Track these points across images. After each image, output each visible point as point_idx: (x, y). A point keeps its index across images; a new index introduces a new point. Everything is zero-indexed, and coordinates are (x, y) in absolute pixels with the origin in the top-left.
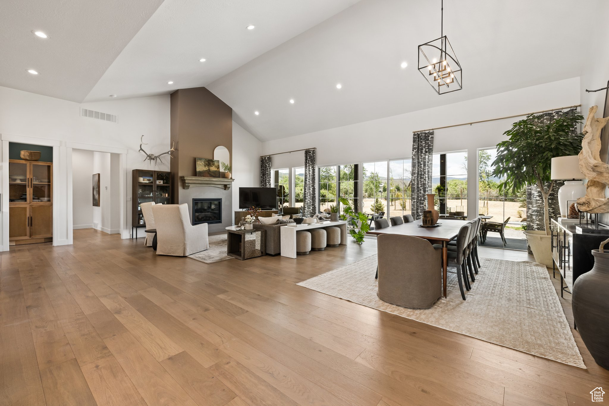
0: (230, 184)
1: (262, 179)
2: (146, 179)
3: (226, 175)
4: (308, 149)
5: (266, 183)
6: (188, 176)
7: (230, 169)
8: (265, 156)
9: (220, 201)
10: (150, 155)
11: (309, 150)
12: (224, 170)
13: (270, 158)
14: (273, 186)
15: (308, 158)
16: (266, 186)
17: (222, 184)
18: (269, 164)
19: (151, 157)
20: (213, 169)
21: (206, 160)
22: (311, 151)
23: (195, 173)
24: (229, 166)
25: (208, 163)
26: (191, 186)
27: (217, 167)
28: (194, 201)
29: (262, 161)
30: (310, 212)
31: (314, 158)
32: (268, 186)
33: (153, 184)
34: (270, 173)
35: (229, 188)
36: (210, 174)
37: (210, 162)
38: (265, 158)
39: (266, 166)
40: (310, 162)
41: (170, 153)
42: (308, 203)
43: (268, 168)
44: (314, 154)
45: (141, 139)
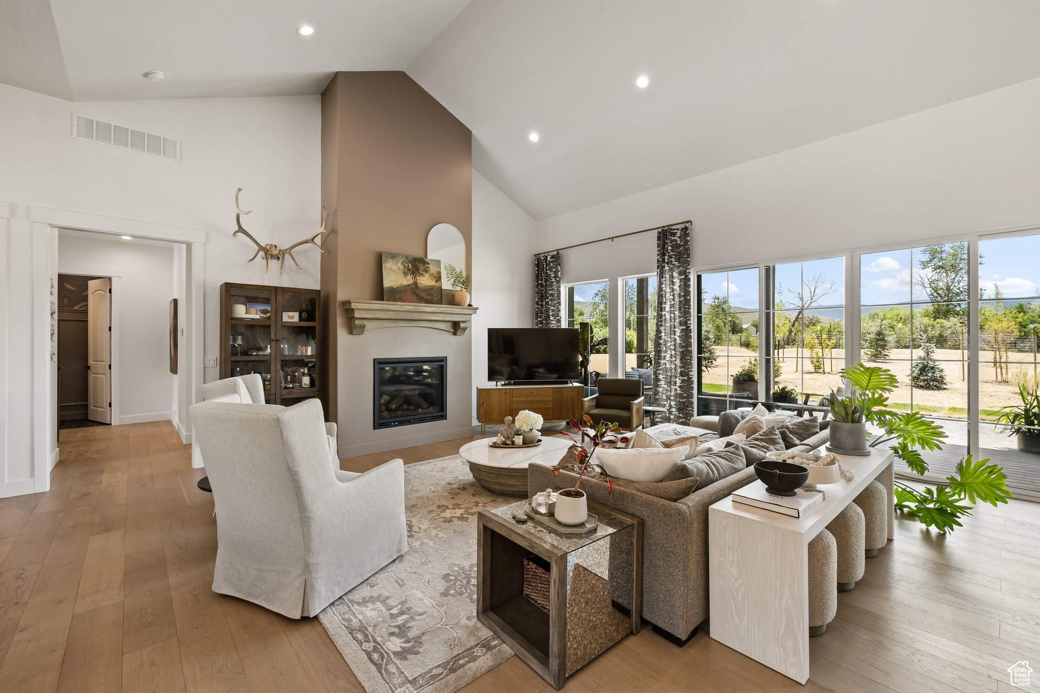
0: (467, 319)
1: (538, 308)
2: (253, 310)
3: (458, 298)
4: (668, 226)
5: (548, 316)
6: (362, 301)
7: (467, 283)
8: (545, 253)
9: (441, 363)
10: (268, 247)
11: (671, 229)
12: (451, 286)
13: (557, 258)
14: (564, 325)
15: (670, 248)
16: (549, 323)
17: (448, 319)
18: (556, 272)
19: (270, 253)
20: (425, 281)
21: (407, 258)
22: (678, 229)
23: (380, 293)
24: (464, 275)
25: (413, 266)
26: (369, 325)
27: (435, 277)
28: (378, 366)
29: (538, 265)
30: (676, 395)
31: (687, 250)
32: (553, 325)
33: (272, 323)
34: (559, 293)
35: (465, 329)
36: (417, 295)
37: (417, 265)
38: (547, 257)
39: (548, 276)
40: (673, 260)
41: (318, 240)
42: (666, 370)
43: (553, 280)
44: (688, 238)
45: (237, 200)
